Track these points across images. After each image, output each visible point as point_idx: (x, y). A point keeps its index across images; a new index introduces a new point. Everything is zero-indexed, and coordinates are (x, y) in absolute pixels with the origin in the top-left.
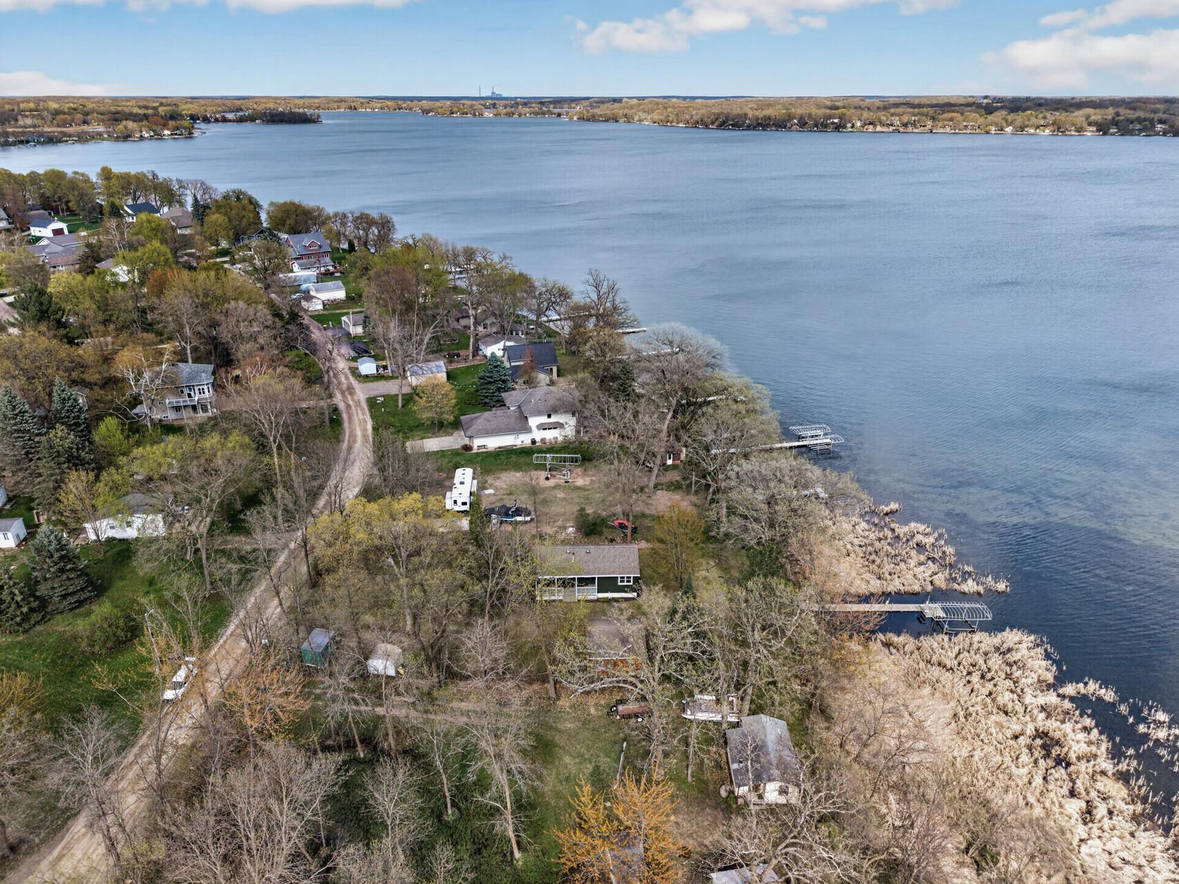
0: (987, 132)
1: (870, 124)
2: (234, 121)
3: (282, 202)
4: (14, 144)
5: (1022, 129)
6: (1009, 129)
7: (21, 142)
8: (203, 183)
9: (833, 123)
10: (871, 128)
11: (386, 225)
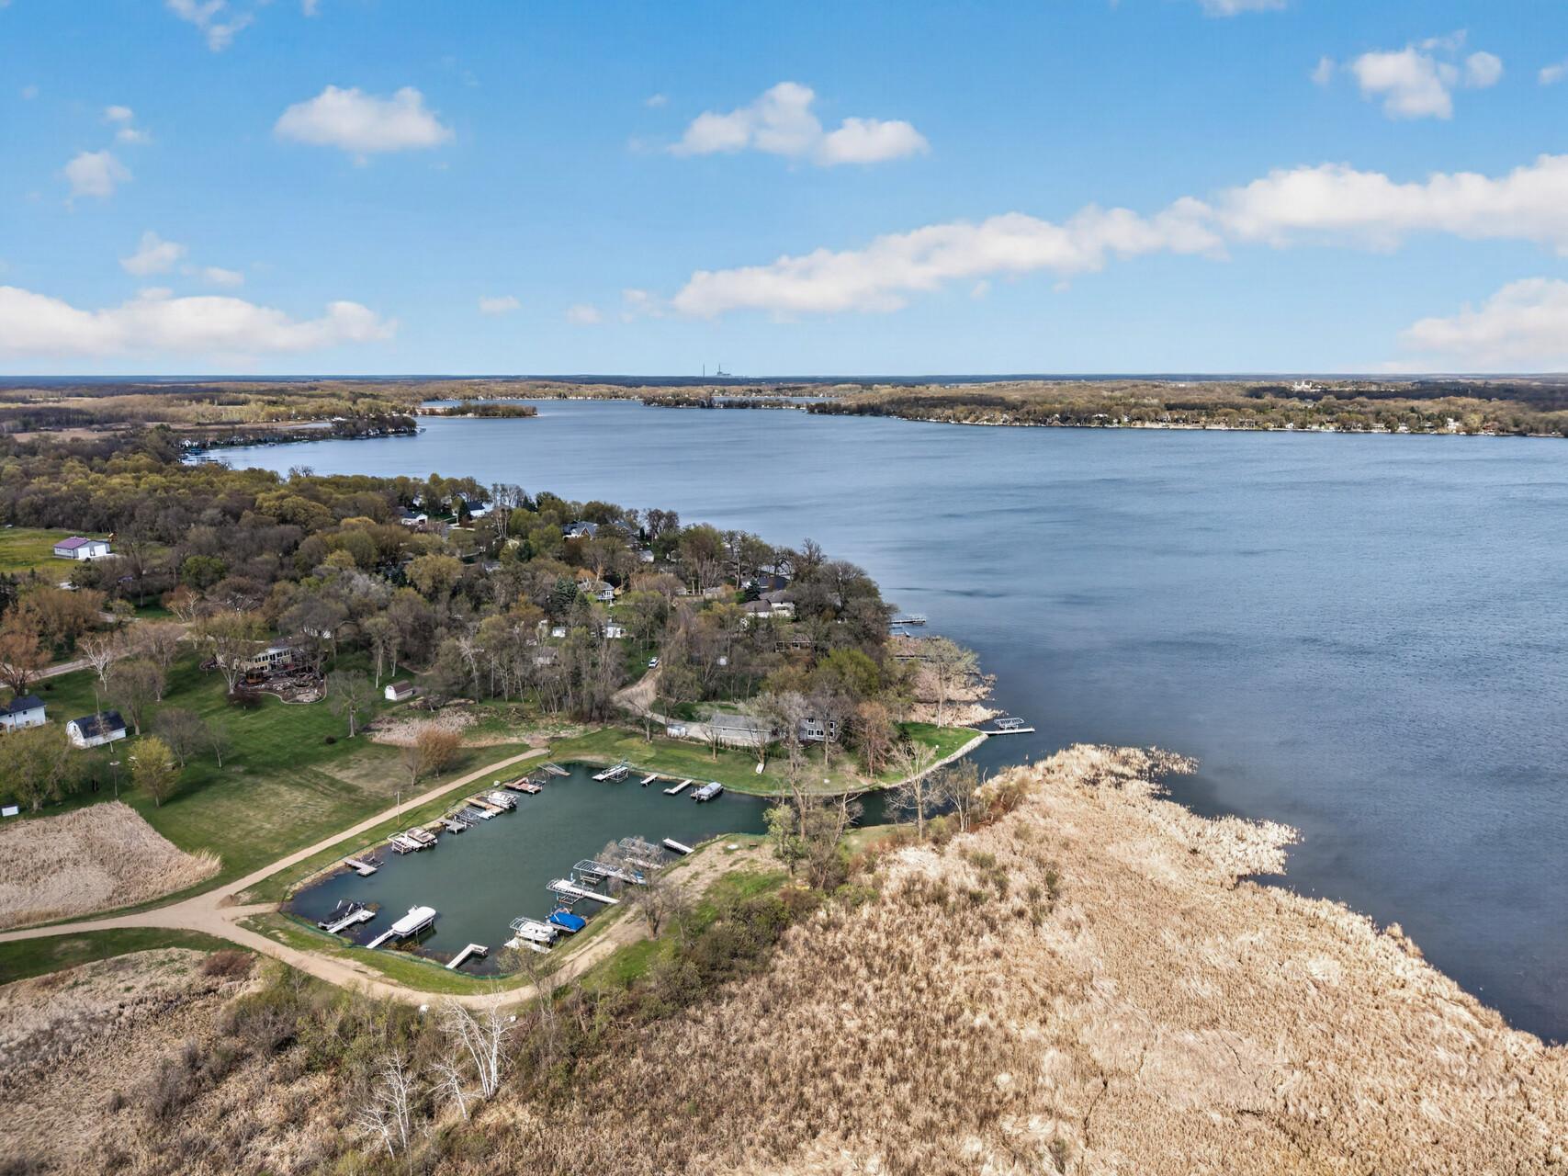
0: (1266, 430)
1: (1138, 419)
2: (442, 414)
3: (584, 502)
4: (252, 443)
5: (1303, 426)
6: (1290, 426)
7: (260, 442)
8: (517, 487)
9: (1098, 418)
10: (1139, 424)
11: (672, 518)
